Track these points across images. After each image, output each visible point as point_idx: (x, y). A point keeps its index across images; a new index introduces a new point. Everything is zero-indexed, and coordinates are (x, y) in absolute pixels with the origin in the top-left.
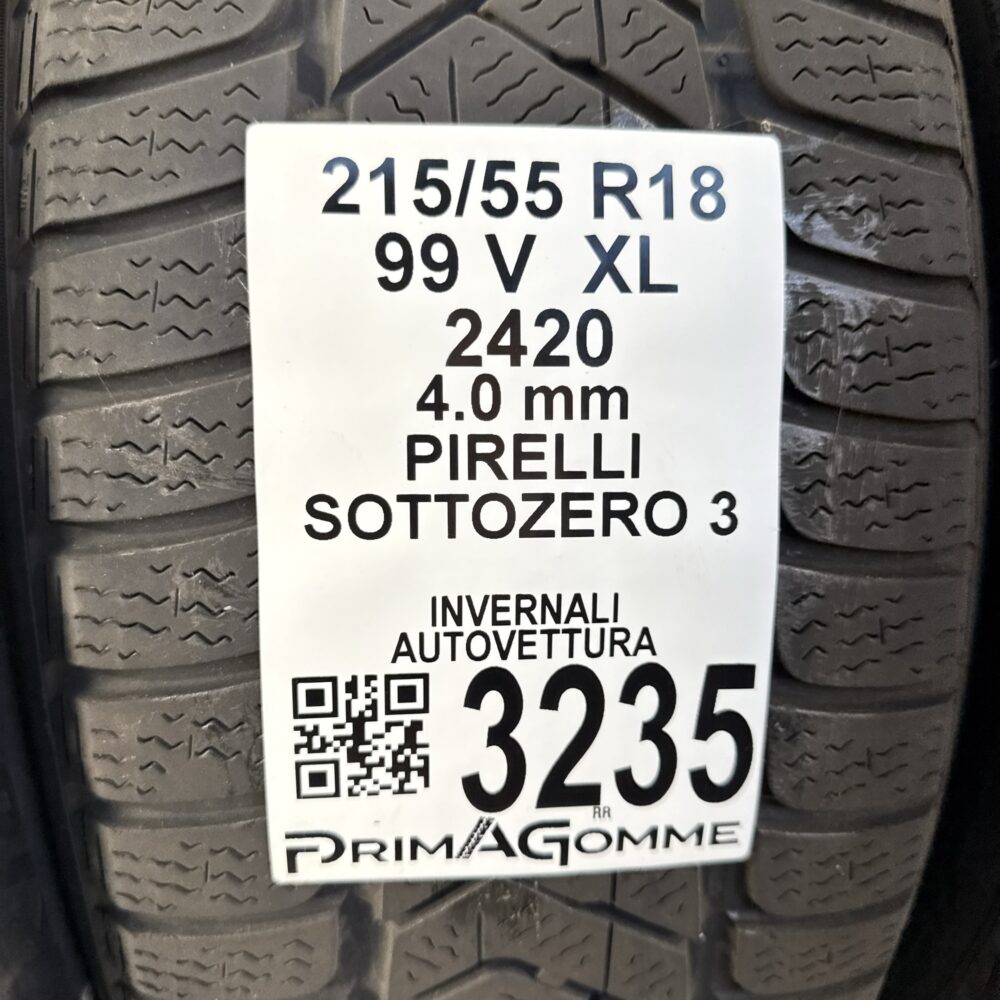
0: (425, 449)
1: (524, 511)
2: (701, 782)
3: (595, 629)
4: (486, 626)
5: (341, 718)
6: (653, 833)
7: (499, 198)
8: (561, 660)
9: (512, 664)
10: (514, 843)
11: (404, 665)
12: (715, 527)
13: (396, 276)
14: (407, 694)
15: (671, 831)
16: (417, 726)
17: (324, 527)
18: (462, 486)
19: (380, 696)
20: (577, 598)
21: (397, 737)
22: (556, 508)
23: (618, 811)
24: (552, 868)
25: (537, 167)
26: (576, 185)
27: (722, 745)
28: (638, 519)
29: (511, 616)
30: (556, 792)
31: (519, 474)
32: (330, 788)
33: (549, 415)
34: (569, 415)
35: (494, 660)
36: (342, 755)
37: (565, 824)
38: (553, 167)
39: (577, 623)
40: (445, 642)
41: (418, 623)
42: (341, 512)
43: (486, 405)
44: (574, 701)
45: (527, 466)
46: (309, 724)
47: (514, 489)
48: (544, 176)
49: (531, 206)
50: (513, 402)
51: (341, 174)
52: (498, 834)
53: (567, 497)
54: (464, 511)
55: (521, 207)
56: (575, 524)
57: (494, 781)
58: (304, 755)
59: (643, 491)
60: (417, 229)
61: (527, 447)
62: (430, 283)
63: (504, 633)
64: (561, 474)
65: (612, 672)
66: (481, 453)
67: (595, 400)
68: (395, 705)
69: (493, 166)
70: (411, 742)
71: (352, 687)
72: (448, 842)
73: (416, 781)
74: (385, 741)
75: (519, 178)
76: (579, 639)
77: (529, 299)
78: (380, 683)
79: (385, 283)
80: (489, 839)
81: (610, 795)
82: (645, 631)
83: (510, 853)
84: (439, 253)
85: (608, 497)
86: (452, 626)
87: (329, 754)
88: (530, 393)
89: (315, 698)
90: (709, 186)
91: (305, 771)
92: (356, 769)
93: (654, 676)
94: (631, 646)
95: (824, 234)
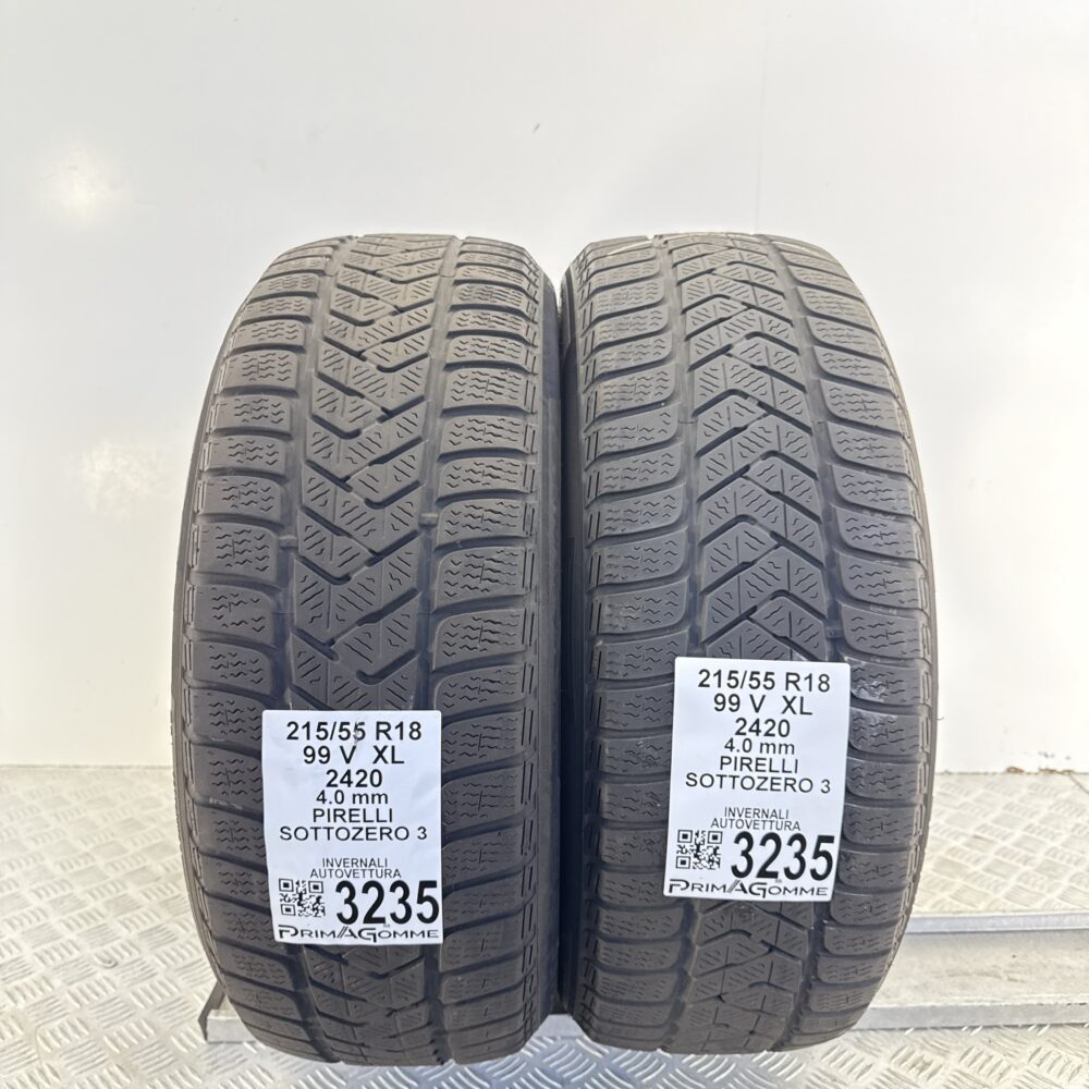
0: (726, 760)
1: (758, 782)
2: (814, 874)
3: (780, 821)
4: (743, 818)
5: (693, 843)
6: (796, 889)
7: (754, 683)
8: (768, 831)
9: (751, 831)
10: (747, 889)
11: (715, 828)
12: (823, 791)
13: (720, 707)
14: (715, 838)
15: (802, 889)
16: (718, 848)
17: (692, 783)
18: (738, 773)
19: (706, 838)
20: (774, 811)
21: (711, 851)
22: (769, 782)
23: (785, 881)
24: (760, 898)
25: (767, 674)
26: (780, 679)
27: (822, 861)
28: (796, 786)
29: (751, 815)
30: (763, 873)
31: (757, 770)
32: (687, 865)
33: (768, 751)
34: (774, 752)
35: (745, 829)
36: (692, 855)
37: (765, 884)
38: (772, 674)
39: (773, 818)
40: (729, 822)
41: (720, 815)
42: (698, 779)
43: (747, 748)
44: (771, 844)
45: (760, 768)
46: (682, 845)
47: (755, 775)
48: (769, 677)
49: (765, 686)
50: (756, 747)
51: (705, 674)
52: (742, 886)
53: (773, 778)
54: (738, 781)
55: (761, 686)
56: (774, 787)
57: (742, 868)
58: (680, 854)
59: (798, 778)
60: (727, 692)
61: (760, 762)
62: (731, 709)
63: (749, 820)
64: (771, 771)
65: (785, 836)
66: (745, 763)
67: (783, 748)
68: (711, 840)
69: (753, 673)
70: (715, 853)
71: (697, 834)
72: (724, 887)
73: (715, 865)
74: (706, 852)
75: (761, 677)
76: (774, 824)
77: (763, 715)
78: (706, 833)
79: (717, 709)
80: (738, 887)
81: (782, 875)
82: (797, 823)
83: (745, 892)
84: (734, 700)
85: (786, 779)
86: (731, 817)
87: (688, 855)
88: (762, 745)
89: (685, 836)
90: (825, 680)
91: (680, 859)
92: (696, 860)
93: (800, 837)
94: (792, 827)
95: (865, 695)
